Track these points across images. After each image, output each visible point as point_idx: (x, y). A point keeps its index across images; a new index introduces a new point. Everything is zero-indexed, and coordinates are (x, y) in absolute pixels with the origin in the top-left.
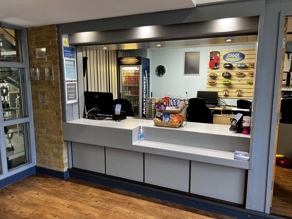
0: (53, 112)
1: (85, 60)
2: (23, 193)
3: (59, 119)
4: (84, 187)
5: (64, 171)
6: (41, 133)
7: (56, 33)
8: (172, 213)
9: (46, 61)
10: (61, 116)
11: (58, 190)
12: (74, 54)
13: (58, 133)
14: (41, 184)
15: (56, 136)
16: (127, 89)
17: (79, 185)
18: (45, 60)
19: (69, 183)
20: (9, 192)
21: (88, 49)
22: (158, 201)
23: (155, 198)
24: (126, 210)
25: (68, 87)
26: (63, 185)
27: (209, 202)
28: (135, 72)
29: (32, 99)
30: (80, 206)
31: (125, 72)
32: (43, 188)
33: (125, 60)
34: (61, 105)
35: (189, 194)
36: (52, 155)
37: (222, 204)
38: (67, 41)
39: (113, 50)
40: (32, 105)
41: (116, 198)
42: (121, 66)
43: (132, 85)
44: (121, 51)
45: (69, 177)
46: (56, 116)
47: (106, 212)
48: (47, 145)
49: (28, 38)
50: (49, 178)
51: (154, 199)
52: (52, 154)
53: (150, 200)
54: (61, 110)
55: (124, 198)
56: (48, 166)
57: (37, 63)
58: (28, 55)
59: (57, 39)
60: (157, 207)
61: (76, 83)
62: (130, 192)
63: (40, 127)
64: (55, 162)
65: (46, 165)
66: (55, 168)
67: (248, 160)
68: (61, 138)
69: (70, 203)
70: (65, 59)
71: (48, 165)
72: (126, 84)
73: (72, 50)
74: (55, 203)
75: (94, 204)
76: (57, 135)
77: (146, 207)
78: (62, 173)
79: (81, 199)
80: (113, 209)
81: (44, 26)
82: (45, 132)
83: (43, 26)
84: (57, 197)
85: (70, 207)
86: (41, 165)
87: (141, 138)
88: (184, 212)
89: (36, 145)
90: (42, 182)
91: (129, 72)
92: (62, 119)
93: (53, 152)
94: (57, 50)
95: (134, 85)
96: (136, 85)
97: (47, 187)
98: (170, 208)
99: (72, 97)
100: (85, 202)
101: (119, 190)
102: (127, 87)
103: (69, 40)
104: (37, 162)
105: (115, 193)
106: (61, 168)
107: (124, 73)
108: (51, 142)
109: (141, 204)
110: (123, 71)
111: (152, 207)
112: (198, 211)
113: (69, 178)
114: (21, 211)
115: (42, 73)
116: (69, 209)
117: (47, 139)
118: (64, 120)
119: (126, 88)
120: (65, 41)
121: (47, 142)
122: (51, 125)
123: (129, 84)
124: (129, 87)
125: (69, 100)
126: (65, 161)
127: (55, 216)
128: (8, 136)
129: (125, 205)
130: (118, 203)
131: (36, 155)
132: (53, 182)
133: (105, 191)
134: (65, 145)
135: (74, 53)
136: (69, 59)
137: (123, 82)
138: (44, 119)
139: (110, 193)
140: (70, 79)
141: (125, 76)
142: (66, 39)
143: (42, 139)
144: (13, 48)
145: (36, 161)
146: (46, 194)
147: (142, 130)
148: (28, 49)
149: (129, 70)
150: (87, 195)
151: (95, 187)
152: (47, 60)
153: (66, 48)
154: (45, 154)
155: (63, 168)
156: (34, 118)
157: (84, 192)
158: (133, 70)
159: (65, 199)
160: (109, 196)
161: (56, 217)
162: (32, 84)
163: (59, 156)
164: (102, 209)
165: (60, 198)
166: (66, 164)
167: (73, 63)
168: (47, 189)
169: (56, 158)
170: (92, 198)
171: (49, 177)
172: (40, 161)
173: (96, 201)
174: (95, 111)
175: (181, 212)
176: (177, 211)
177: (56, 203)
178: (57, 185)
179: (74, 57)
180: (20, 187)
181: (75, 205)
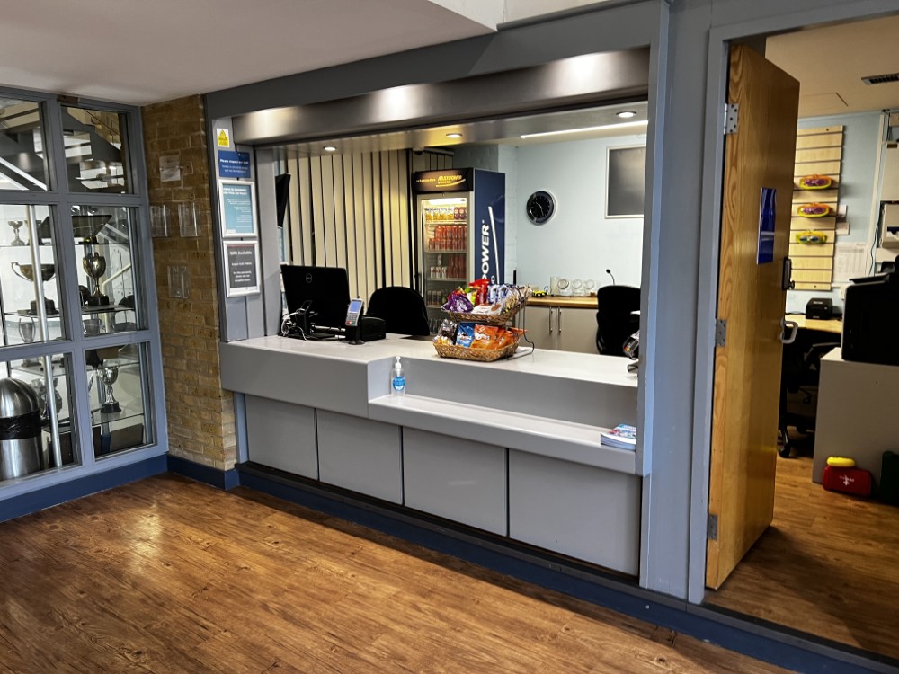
0: (198, 316)
1: (282, 183)
2: (122, 511)
3: (212, 334)
4: (262, 509)
5: (226, 469)
6: (177, 370)
7: (199, 118)
8: (449, 584)
9: (182, 187)
10: (217, 328)
11: (201, 511)
12: (249, 169)
13: (211, 372)
14: (168, 497)
15: (207, 379)
16: (439, 262)
17: (254, 503)
18: (180, 185)
19: (233, 498)
20: (90, 506)
21: (290, 154)
22: (429, 555)
23: (425, 547)
24: (336, 568)
25: (232, 253)
26: (218, 501)
27: (550, 565)
28: (457, 212)
29: (157, 285)
30: (234, 548)
31: (432, 215)
32: (169, 505)
33: (428, 181)
34: (215, 299)
35: (508, 541)
36: (200, 428)
37: (580, 572)
38: (227, 135)
39: (393, 151)
40: (156, 299)
41: (330, 539)
42: (419, 197)
43: (449, 250)
44: (419, 153)
45: (238, 485)
46: (206, 326)
47: (289, 566)
48: (189, 400)
49: (144, 133)
50: (191, 485)
51: (424, 549)
52: (199, 425)
53: (410, 550)
54: (216, 312)
55: (347, 541)
56: (192, 455)
57: (163, 194)
58: (146, 176)
59: (203, 133)
60: (418, 568)
61: (256, 242)
62: (369, 529)
63: (174, 354)
64: (206, 445)
65: (188, 452)
66: (206, 461)
67: (633, 448)
68: (218, 383)
69: (213, 540)
70: (221, 181)
71: (192, 452)
72: (434, 247)
73: (243, 157)
74: (180, 539)
75: (268, 549)
76: (208, 375)
77: (393, 565)
78: (220, 473)
79: (242, 535)
80: (308, 564)
81: (176, 100)
82: (185, 368)
83: (173, 101)
84: (191, 526)
85: (210, 549)
86: (177, 452)
87: (397, 387)
88: (483, 585)
89: (166, 400)
90: (170, 491)
91: (442, 212)
92: (217, 334)
93: (202, 419)
94: (204, 161)
95: (454, 251)
96: (461, 251)
97: (179, 504)
98: (452, 572)
99: (243, 278)
100: (249, 541)
101: (345, 522)
102: (439, 257)
103: (234, 132)
104: (170, 445)
105: (331, 527)
106: (218, 459)
107: (428, 217)
108: (196, 393)
109: (382, 558)
110: (426, 210)
111: (404, 567)
112: (523, 587)
113: (238, 487)
114: (100, 548)
115: (173, 220)
116: (206, 553)
117: (188, 385)
118: (223, 339)
119: (437, 259)
120: (223, 137)
121: (189, 395)
122: (197, 351)
123: (440, 248)
124: (443, 255)
125: (233, 285)
126: (230, 443)
127: (168, 565)
128: (105, 376)
129: (342, 556)
130: (326, 550)
131: (169, 426)
132: (197, 494)
133: (308, 523)
134: (228, 402)
135: (248, 165)
136: (234, 181)
137: (427, 241)
138: (181, 336)
139: (319, 527)
140: (237, 232)
141: (432, 226)
142: (226, 132)
143: (177, 385)
144: (117, 157)
145: (167, 442)
146: (172, 518)
147: (398, 365)
148: (146, 159)
149: (443, 208)
150: (263, 528)
151: (290, 512)
152: (184, 186)
153: (223, 154)
154: (185, 423)
155: (223, 461)
156: (161, 334)
157: (258, 520)
158: (453, 208)
159: (206, 532)
160: (313, 535)
161: (168, 568)
162: (155, 248)
163: (212, 429)
164: (281, 559)
165: (196, 528)
166: (230, 450)
167: (245, 190)
168: (177, 506)
169: (207, 435)
170: (269, 535)
171: (192, 483)
172: (177, 441)
173: (276, 543)
174: (302, 316)
175: (474, 585)
176: (467, 581)
177: (183, 537)
178: (203, 500)
179: (247, 176)
180: (120, 499)
181: (222, 547)
